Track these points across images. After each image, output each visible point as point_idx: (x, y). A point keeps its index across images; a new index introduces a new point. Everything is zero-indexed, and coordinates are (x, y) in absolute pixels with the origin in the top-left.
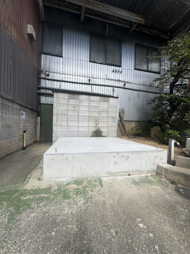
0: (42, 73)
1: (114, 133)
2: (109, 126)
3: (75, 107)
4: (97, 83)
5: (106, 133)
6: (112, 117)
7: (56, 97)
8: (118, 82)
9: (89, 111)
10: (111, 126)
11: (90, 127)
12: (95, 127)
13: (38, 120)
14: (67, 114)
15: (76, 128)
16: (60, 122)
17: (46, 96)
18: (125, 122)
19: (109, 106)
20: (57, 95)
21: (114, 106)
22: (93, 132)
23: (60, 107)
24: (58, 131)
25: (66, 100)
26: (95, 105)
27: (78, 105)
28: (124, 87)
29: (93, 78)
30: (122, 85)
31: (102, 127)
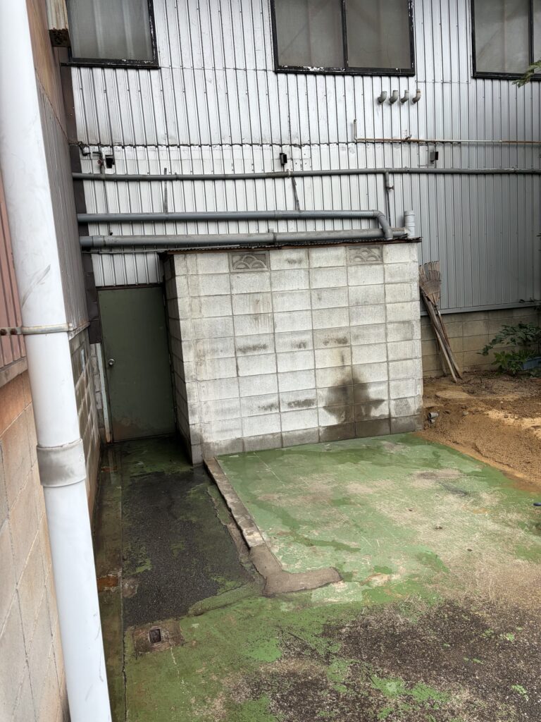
0: (85, 155)
1: (411, 382)
2: (391, 357)
3: (258, 301)
4: (316, 168)
5: (384, 387)
6: (399, 322)
7: (183, 273)
8: (405, 147)
9: (312, 310)
10: (401, 356)
11: (320, 373)
12: (338, 370)
13: (94, 359)
14: (232, 332)
15: (271, 381)
16: (209, 369)
17: (112, 254)
18: (445, 321)
19: (388, 279)
20: (186, 266)
21: (407, 278)
22: (334, 389)
23: (203, 311)
24: (205, 403)
25: (223, 279)
26: (333, 285)
27: (269, 295)
28: (432, 168)
29: (295, 145)
30: (419, 157)
31: (364, 365)
